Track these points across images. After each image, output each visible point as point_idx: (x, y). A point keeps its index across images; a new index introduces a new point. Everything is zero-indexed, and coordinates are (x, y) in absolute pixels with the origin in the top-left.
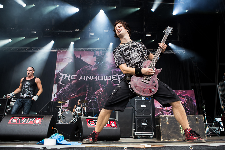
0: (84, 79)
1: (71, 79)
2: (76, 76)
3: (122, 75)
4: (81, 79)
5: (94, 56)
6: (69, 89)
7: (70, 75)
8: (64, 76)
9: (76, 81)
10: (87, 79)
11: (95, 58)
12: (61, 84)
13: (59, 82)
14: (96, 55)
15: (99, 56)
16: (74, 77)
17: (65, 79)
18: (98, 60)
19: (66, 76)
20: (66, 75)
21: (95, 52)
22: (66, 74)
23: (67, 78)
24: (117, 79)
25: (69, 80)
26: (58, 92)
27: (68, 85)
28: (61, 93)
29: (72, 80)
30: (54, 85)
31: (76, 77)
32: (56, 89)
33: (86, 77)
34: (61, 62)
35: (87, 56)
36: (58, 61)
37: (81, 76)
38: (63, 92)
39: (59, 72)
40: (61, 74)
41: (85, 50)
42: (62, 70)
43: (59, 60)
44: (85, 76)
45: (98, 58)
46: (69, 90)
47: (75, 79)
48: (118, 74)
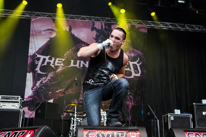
0: (77, 65)
1: (56, 64)
2: (63, 60)
3: (137, 63)
4: (72, 65)
5: (93, 29)
6: (53, 81)
7: (53, 59)
8: (44, 59)
9: (65, 70)
10: (81, 66)
11: (94, 33)
12: (39, 72)
13: (36, 69)
14: (96, 28)
15: (99, 30)
16: (60, 62)
17: (45, 64)
18: (99, 36)
19: (47, 60)
20: (47, 58)
21: (93, 22)
22: (47, 56)
23: (49, 63)
24: (128, 69)
25: (53, 66)
26: (34, 85)
27: (50, 75)
28: (40, 88)
29: (57, 67)
30: (28, 74)
31: (64, 62)
32: (32, 81)
33: (80, 63)
34: (38, 35)
35: (81, 29)
36: (33, 35)
37: (72, 61)
38: (44, 86)
39: (35, 53)
40: (38, 56)
41: (78, 18)
42: (40, 49)
43: (34, 33)
44: (78, 62)
45: (98, 32)
46: (52, 83)
47: (62, 65)
48: (131, 61)
